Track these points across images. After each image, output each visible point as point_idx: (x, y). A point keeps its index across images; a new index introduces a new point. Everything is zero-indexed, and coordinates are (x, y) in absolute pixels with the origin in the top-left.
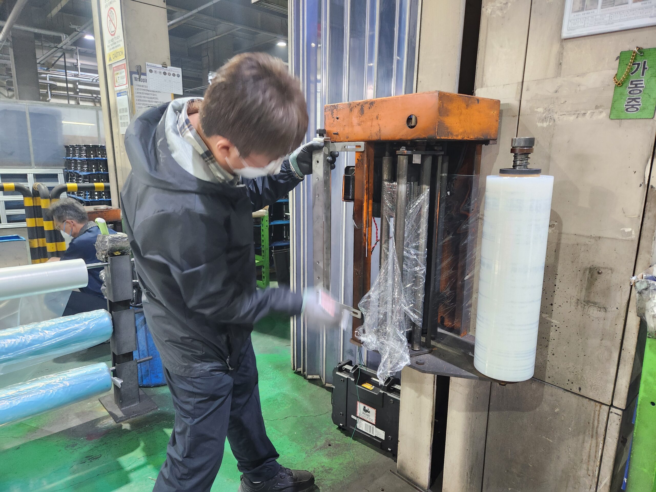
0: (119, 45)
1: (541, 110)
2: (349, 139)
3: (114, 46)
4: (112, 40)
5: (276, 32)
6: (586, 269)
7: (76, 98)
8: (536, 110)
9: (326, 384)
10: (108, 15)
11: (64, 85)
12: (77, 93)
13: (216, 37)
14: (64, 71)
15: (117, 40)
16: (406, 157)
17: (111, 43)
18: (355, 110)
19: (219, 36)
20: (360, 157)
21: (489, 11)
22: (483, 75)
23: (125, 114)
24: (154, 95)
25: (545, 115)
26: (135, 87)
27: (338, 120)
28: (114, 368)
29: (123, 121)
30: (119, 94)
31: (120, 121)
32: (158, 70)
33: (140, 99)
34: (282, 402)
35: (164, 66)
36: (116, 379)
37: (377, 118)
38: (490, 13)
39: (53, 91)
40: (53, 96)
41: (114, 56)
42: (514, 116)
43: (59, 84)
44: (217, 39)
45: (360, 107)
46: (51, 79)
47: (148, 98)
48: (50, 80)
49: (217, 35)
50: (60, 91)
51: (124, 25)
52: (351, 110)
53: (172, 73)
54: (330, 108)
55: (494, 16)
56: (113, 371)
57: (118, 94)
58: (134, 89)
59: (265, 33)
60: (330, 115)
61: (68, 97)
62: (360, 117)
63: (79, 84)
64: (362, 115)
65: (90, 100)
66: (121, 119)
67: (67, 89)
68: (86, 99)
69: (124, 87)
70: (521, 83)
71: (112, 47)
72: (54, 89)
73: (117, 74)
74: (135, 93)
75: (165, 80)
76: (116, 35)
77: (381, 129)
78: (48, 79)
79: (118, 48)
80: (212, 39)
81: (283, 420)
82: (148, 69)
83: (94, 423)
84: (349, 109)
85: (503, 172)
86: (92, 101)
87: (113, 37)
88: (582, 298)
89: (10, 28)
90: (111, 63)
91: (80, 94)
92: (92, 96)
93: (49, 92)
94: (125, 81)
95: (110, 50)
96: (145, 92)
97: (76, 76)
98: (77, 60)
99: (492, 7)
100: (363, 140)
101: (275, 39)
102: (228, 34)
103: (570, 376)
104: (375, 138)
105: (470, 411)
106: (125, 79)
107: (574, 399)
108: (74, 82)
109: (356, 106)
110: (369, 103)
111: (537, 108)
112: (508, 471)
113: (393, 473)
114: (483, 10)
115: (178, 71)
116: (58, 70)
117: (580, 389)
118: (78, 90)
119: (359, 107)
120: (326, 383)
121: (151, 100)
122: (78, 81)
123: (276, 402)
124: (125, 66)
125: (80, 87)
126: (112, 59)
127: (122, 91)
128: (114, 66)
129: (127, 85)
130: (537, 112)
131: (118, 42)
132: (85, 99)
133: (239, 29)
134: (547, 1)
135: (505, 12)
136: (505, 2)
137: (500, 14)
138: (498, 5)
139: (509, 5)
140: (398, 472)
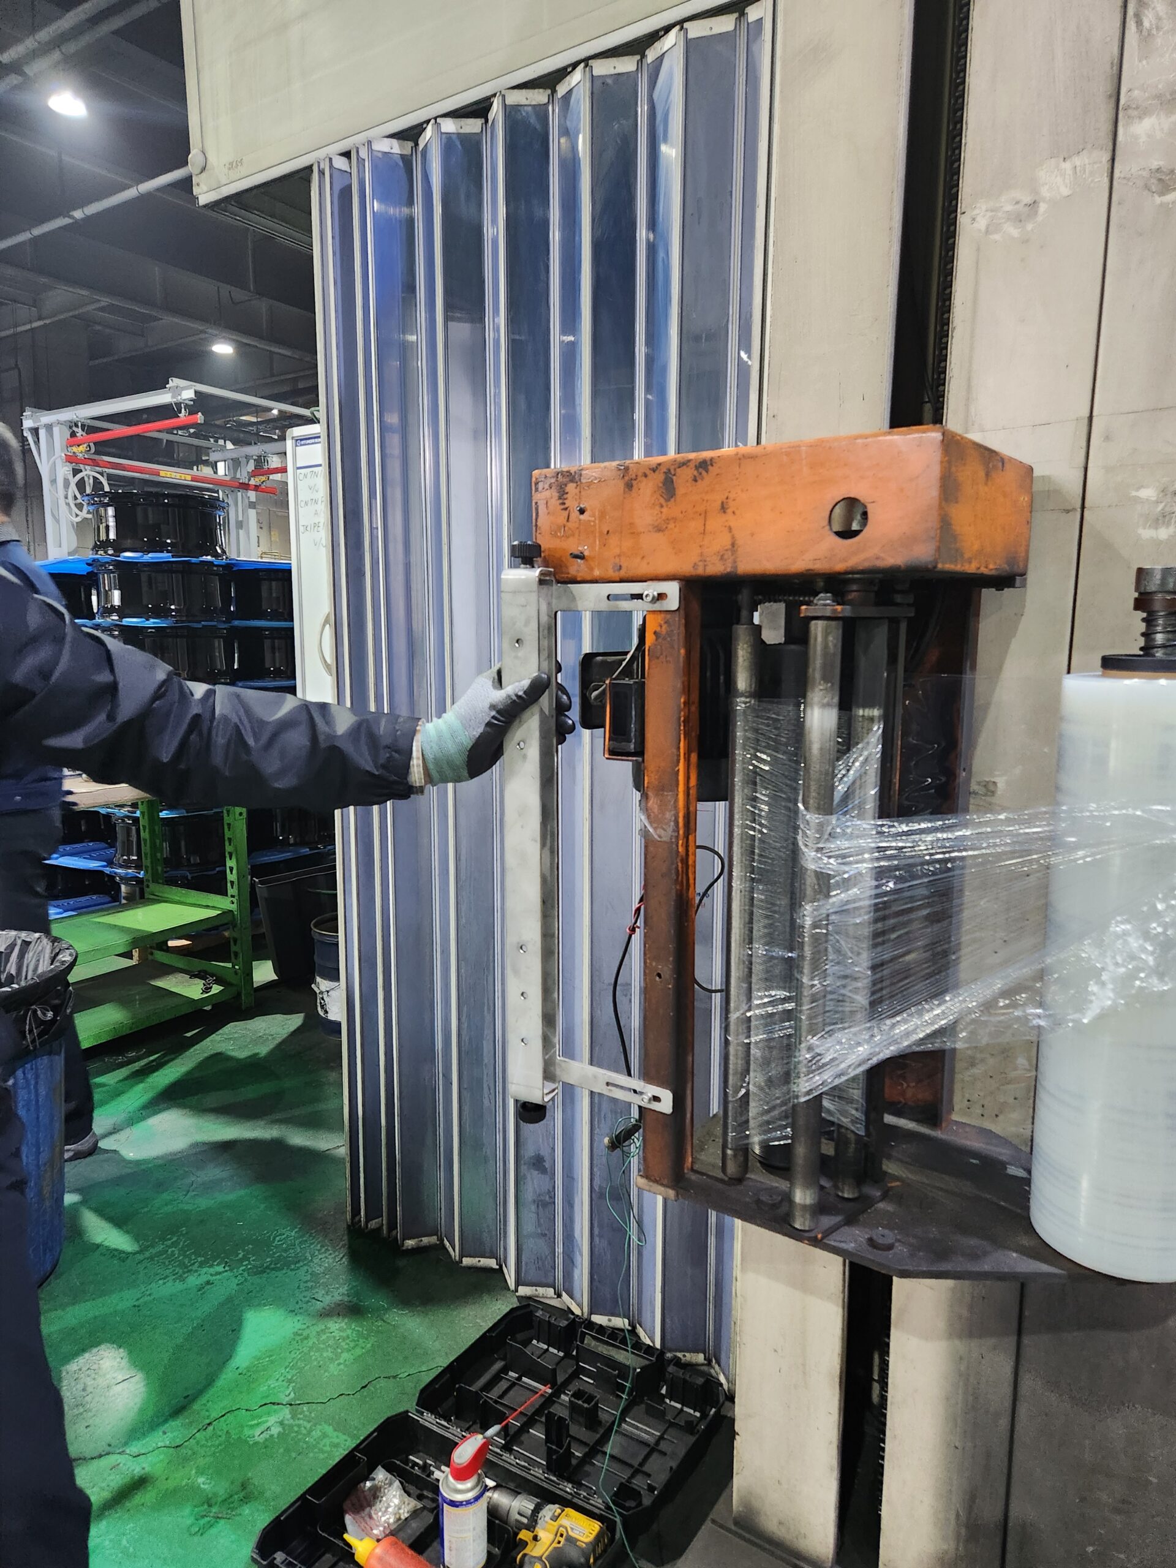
1: (1148, 493)
2: (623, 573)
5: (203, 319)
8: (1134, 493)
9: (464, 1259)
13: (40, 323)
16: (833, 623)
18: (642, 485)
19: (48, 321)
20: (664, 627)
21: (982, 223)
22: (968, 400)
25: (1161, 506)
27: (582, 517)
34: (344, 1334)
37: (723, 508)
38: (983, 228)
42: (1068, 511)
44: (40, 327)
45: (662, 477)
49: (40, 319)
52: (629, 486)
54: (553, 480)
55: (996, 237)
59: (176, 320)
60: (555, 502)
62: (662, 506)
64: (668, 500)
70: (1086, 421)
77: (739, 542)
80: (28, 327)
81: (358, 1395)
84: (621, 485)
85: (1112, 664)
99: (989, 214)
100: (674, 575)
101: (202, 336)
102: (72, 317)
104: (716, 568)
105: (960, 1337)
109: (648, 472)
110: (692, 465)
111: (1138, 489)
112: (1083, 1499)
113: (722, 1526)
114: (963, 221)
119: (660, 477)
120: (462, 1256)
123: (324, 1337)
130: (1137, 500)
133: (103, 304)
134: (1158, 200)
135: (1030, 227)
136: (1028, 199)
137: (1013, 231)
138: (1009, 208)
139: (1043, 207)
140: (736, 1523)
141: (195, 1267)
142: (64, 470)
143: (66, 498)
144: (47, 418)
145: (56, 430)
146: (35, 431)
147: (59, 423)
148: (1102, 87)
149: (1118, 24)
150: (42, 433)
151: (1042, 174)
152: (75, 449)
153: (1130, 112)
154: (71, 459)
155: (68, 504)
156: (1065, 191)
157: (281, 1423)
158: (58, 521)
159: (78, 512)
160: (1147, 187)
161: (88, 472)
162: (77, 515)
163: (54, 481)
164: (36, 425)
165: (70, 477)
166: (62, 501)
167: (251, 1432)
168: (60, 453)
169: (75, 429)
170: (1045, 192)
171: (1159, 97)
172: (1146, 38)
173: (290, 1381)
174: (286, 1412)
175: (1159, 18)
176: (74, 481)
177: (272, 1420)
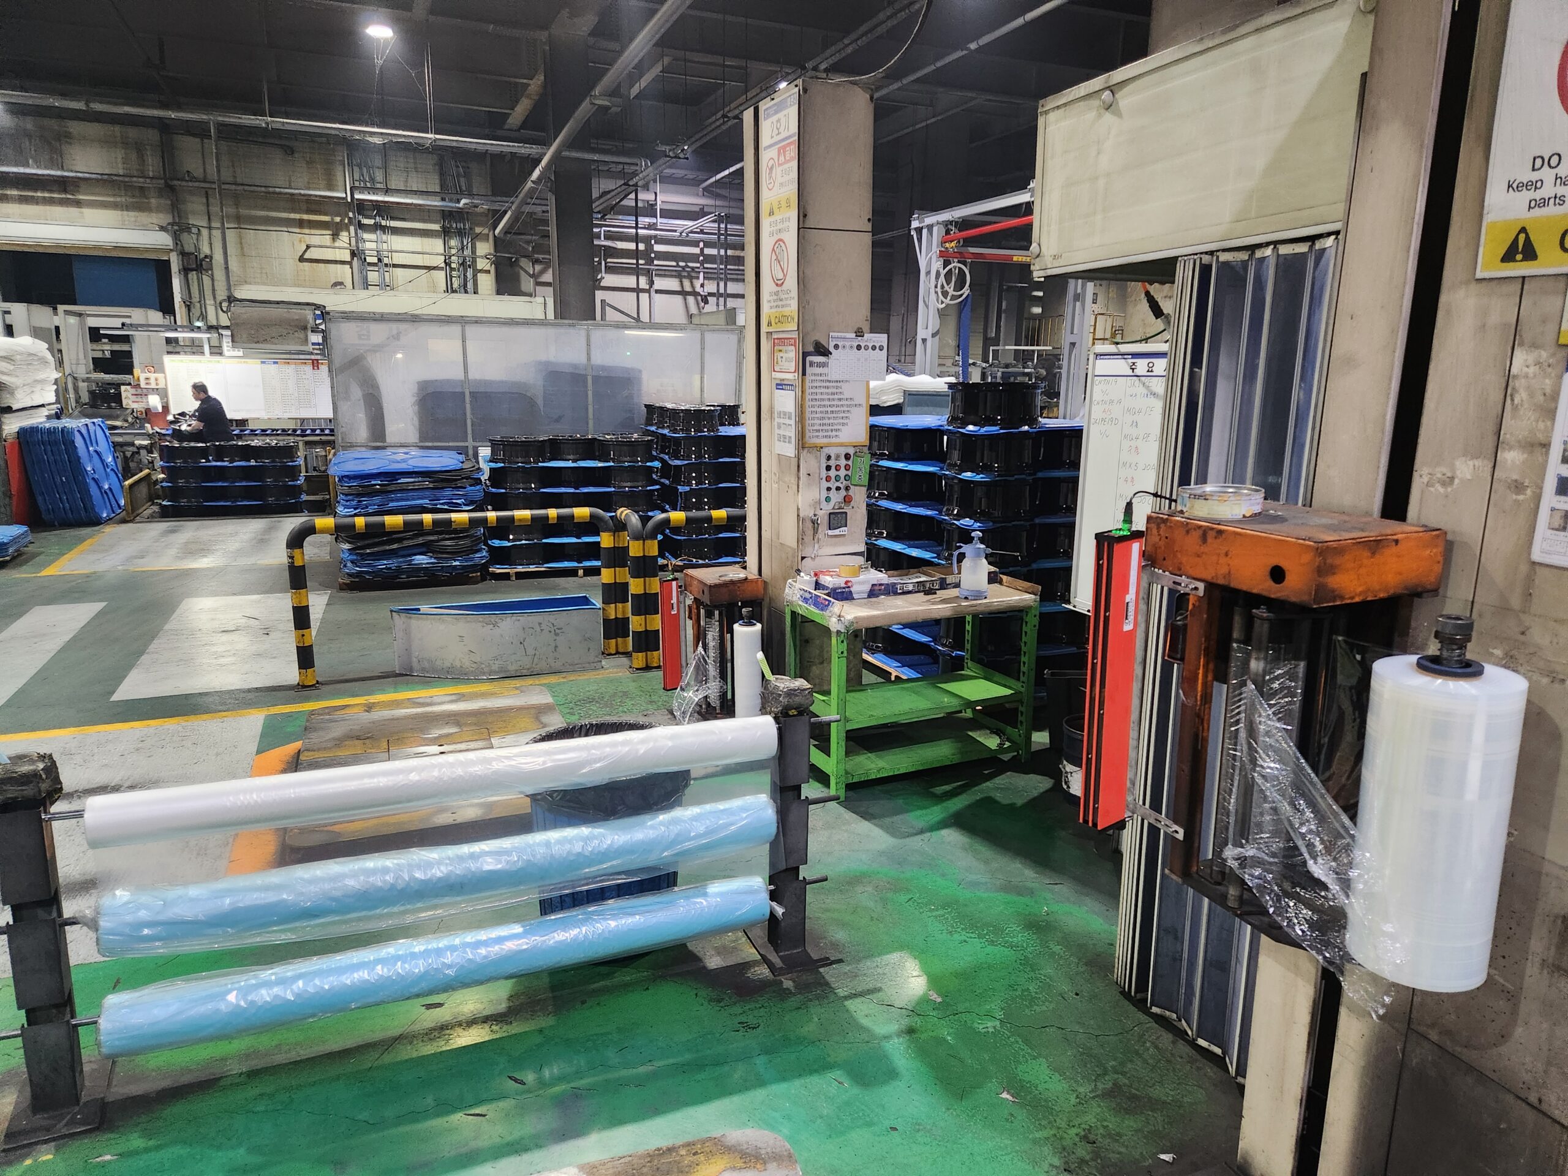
0: (790, 305)
1: (1498, 653)
3: (780, 303)
4: (777, 293)
6: (1557, 917)
7: (648, 270)
8: (1491, 650)
10: (773, 249)
11: (632, 246)
12: (650, 261)
14: (634, 218)
15: (786, 296)
17: (775, 297)
19: (940, 118)
21: (1425, 479)
23: (787, 421)
24: (837, 387)
25: (1504, 662)
26: (808, 378)
28: (772, 887)
29: (782, 432)
30: (780, 386)
31: (777, 431)
32: (848, 344)
33: (815, 397)
34: (1037, 996)
35: (859, 333)
36: (774, 904)
38: (1426, 482)
39: (608, 260)
40: (610, 270)
41: (777, 320)
43: (621, 245)
44: (932, 123)
46: (609, 237)
47: (828, 394)
48: (607, 238)
50: (622, 258)
51: (801, 273)
53: (870, 346)
56: (771, 891)
57: (777, 384)
58: (807, 381)
61: (636, 271)
63: (655, 243)
65: (674, 273)
66: (779, 427)
67: (636, 254)
68: (667, 273)
69: (790, 376)
70: (1470, 604)
71: (775, 304)
72: (612, 256)
73: (780, 351)
74: (807, 387)
75: (859, 360)
76: (784, 287)
78: (602, 238)
79: (785, 309)
80: (924, 124)
81: (1039, 1030)
82: (832, 344)
83: (743, 969)
86: (675, 277)
87: (779, 289)
88: (1550, 960)
89: (556, 158)
90: (770, 329)
91: (656, 262)
92: (678, 266)
93: (603, 263)
94: (792, 366)
95: (771, 308)
96: (824, 384)
97: (650, 227)
98: (656, 193)
102: (960, 111)
103: (1527, 1077)
106: (793, 364)
107: (1531, 1116)
108: (647, 240)
111: (1493, 649)
114: (1416, 474)
115: (882, 339)
116: (620, 217)
117: (1540, 1101)
118: (653, 255)
121: (832, 397)
122: (655, 237)
123: (1024, 994)
124: (795, 342)
125: (658, 248)
126: (773, 323)
127: (785, 382)
128: (775, 336)
129: (796, 374)
130: (1492, 654)
131: (786, 299)
132: (664, 274)
134: (1514, 497)
135: (1449, 489)
136: (1449, 474)
137: (1441, 490)
138: (1439, 475)
139: (1456, 481)
140: (1238, 1167)
141: (959, 930)
142: (937, 265)
143: (936, 287)
144: (930, 219)
145: (935, 229)
146: (919, 230)
147: (938, 223)
148: (1491, 427)
149: (1502, 396)
150: (925, 231)
151: (1458, 463)
152: (947, 245)
153: (1504, 445)
154: (942, 254)
155: (936, 292)
156: (1469, 477)
157: (994, 1027)
158: (927, 306)
159: (944, 300)
160: (1509, 488)
161: (955, 264)
162: (942, 302)
163: (928, 273)
164: (921, 225)
165: (941, 270)
166: (932, 290)
167: (977, 1026)
168: (936, 249)
169: (950, 227)
170: (1458, 473)
171: (1519, 442)
172: (1515, 408)
173: (1002, 1009)
174: (998, 1023)
175: (1522, 401)
176: (943, 272)
177: (989, 1024)
